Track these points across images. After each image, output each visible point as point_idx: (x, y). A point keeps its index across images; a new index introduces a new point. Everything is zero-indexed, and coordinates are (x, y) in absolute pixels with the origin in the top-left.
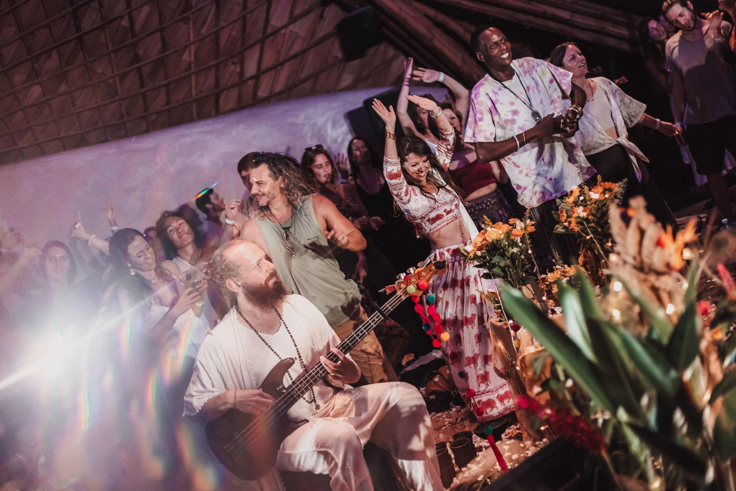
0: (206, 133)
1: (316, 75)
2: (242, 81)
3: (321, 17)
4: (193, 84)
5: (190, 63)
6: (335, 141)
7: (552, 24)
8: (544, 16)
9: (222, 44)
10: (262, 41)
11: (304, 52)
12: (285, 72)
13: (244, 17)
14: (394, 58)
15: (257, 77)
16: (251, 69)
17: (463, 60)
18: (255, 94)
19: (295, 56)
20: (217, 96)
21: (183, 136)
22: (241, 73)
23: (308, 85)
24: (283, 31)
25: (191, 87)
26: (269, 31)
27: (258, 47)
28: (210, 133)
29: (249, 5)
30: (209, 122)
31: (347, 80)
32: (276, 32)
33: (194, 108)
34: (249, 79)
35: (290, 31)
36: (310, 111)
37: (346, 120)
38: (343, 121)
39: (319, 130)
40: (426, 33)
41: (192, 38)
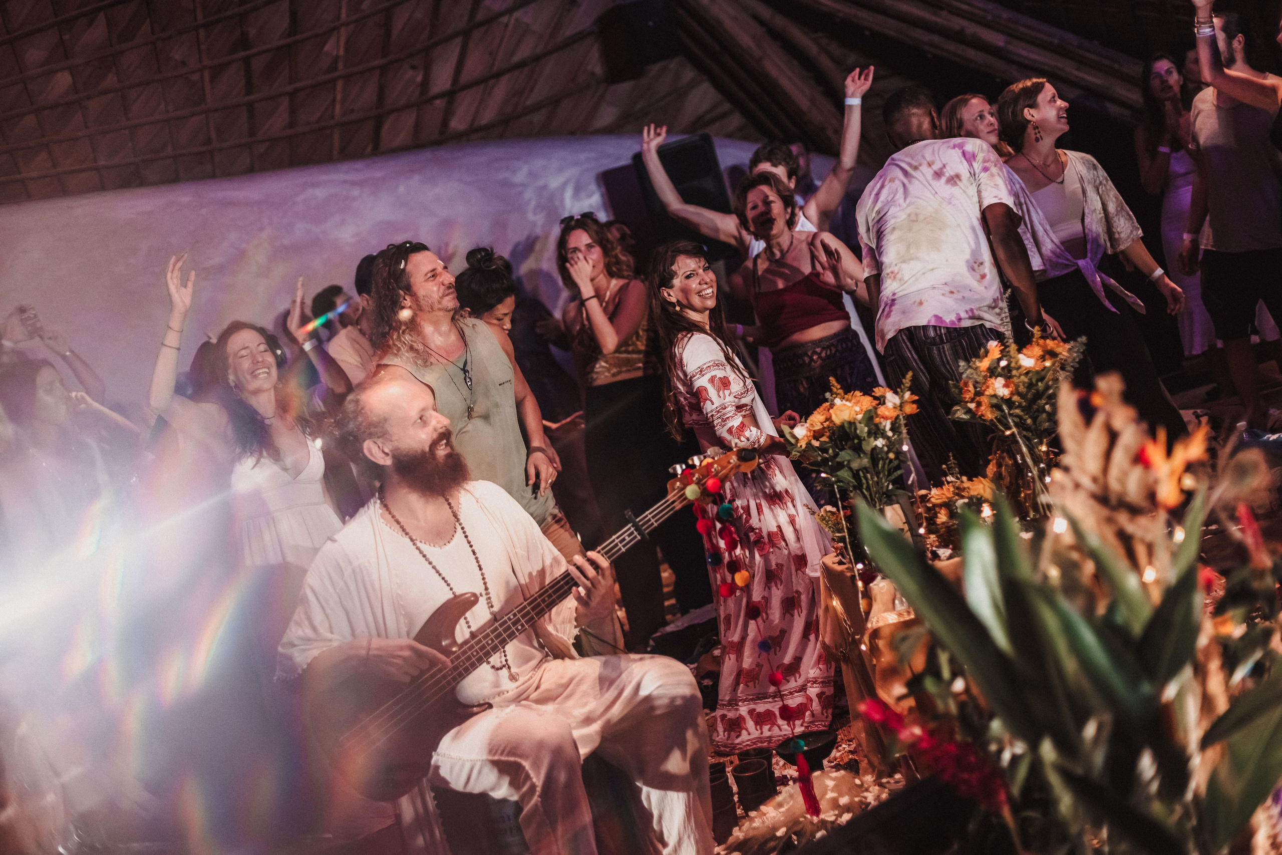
0: (354, 184)
1: (554, 102)
2: (424, 98)
4: (339, 97)
5: (336, 59)
7: (971, 53)
8: (959, 37)
9: (395, 32)
10: (466, 34)
11: (537, 59)
12: (500, 91)
14: (692, 85)
15: (451, 95)
16: (442, 80)
17: (812, 101)
18: (445, 123)
19: (522, 65)
20: (379, 122)
21: (314, 185)
22: (425, 85)
23: (538, 118)
24: (505, 19)
25: (334, 100)
26: (480, 16)
27: (458, 41)
28: (361, 184)
30: (359, 165)
31: (607, 115)
32: (492, 19)
33: (336, 138)
34: (436, 97)
35: (517, 20)
36: (538, 163)
37: (599, 185)
38: (593, 187)
39: (551, 198)
40: (754, 47)
41: (343, 15)
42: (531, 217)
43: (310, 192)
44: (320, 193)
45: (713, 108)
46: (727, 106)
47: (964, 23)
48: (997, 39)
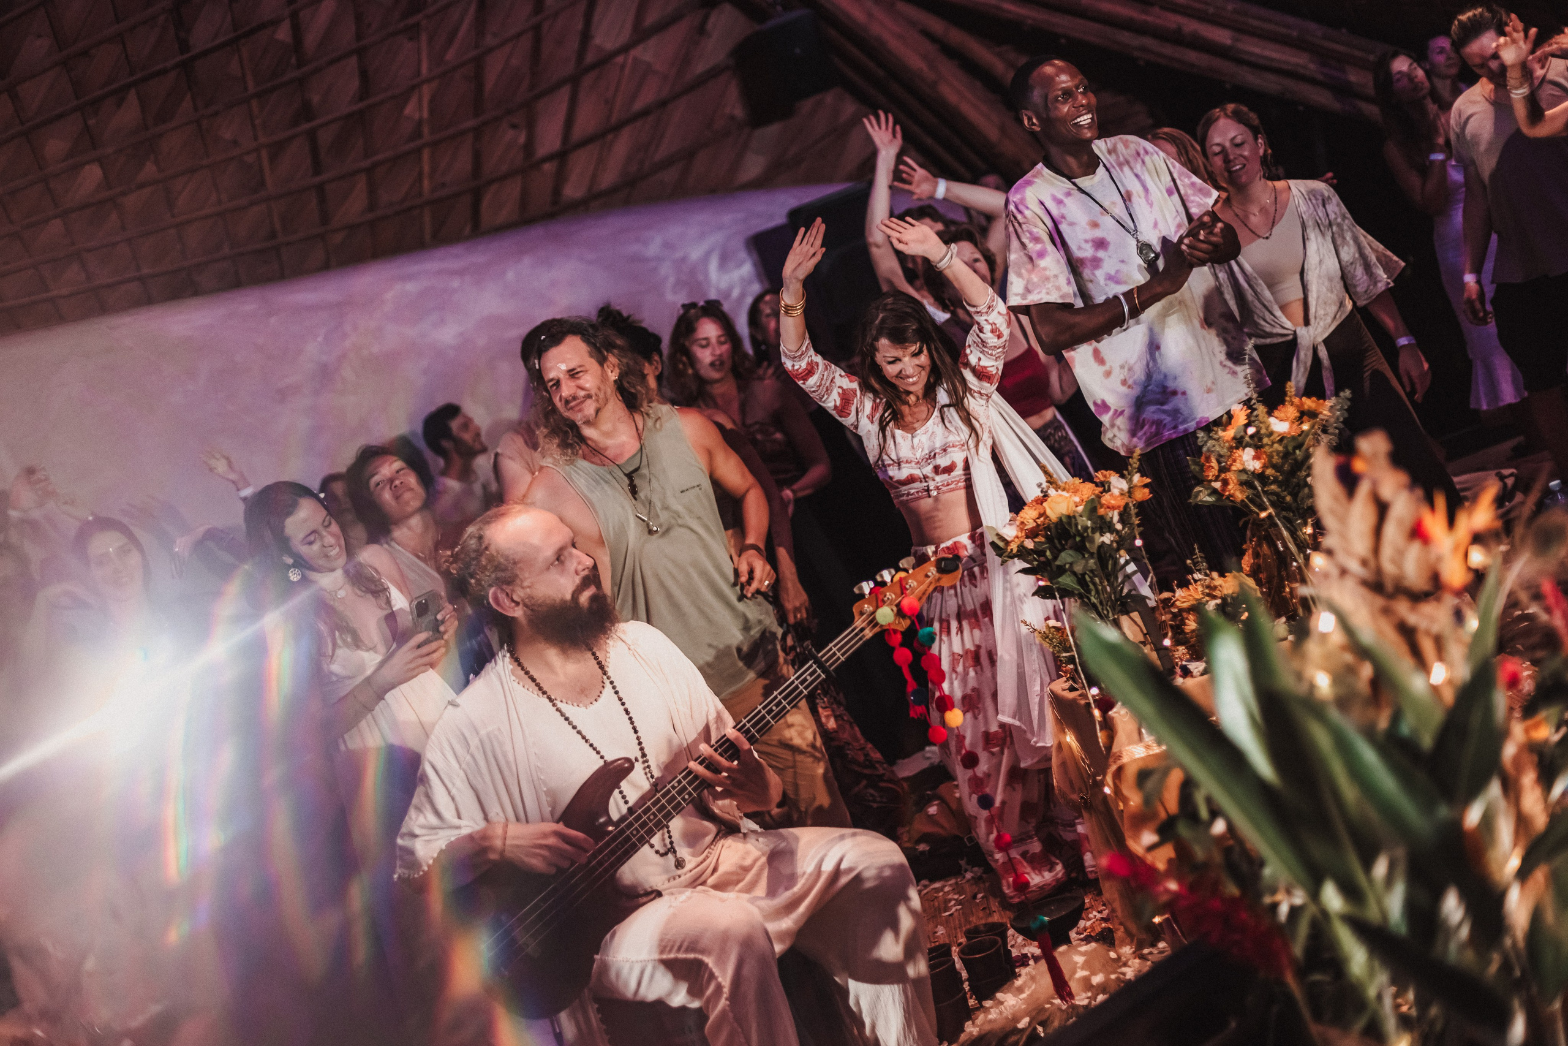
0: (453, 273)
1: (688, 155)
2: (530, 163)
3: (701, 30)
4: (426, 168)
5: (420, 123)
7: (1192, 56)
8: (1176, 38)
9: (489, 85)
10: (574, 81)
11: (662, 104)
12: (622, 146)
13: (537, 29)
15: (561, 156)
16: (549, 139)
18: (557, 191)
19: (645, 113)
20: (477, 196)
22: (529, 147)
23: (670, 176)
24: (620, 59)
25: (421, 174)
26: (590, 58)
27: (565, 92)
28: (461, 273)
30: (457, 249)
31: (754, 166)
32: (605, 60)
33: (427, 219)
34: (544, 160)
35: (635, 59)
36: (674, 231)
37: (749, 252)
38: (743, 254)
39: (693, 272)
40: (925, 68)
41: (424, 70)
43: (399, 286)
44: (412, 287)
47: (1182, 20)
48: (1222, 36)
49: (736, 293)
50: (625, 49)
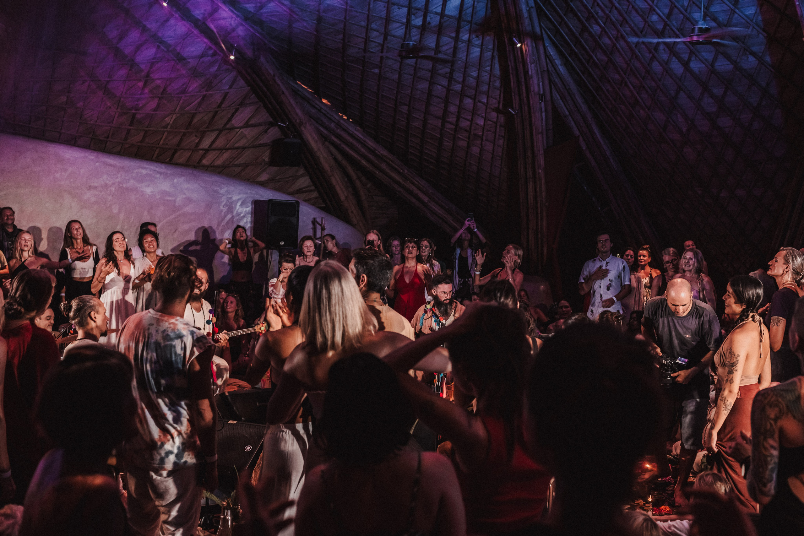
0: (158, 172)
1: (246, 166)
2: (196, 148)
3: (266, 131)
4: (164, 137)
5: (168, 124)
6: (239, 214)
7: (414, 200)
8: (411, 193)
9: (194, 122)
10: (221, 131)
11: (244, 148)
12: (226, 155)
13: (216, 113)
14: (301, 176)
15: (207, 151)
16: (205, 144)
17: (346, 197)
18: (201, 160)
19: (238, 148)
20: (175, 152)
21: (143, 168)
22: (198, 144)
23: (238, 170)
24: (238, 130)
25: (162, 138)
26: (228, 126)
27: (216, 133)
28: (161, 173)
29: (223, 106)
30: (163, 166)
31: (264, 177)
32: (233, 128)
33: (157, 152)
34: (201, 150)
35: (242, 132)
36: (232, 188)
37: (252, 205)
38: (249, 204)
39: (232, 203)
40: (329, 170)
41: (177, 110)
42: (222, 208)
43: (140, 170)
44: (144, 172)
45: (307, 187)
46: (313, 188)
47: (415, 188)
48: (425, 199)
49: (242, 215)
50: (240, 128)
